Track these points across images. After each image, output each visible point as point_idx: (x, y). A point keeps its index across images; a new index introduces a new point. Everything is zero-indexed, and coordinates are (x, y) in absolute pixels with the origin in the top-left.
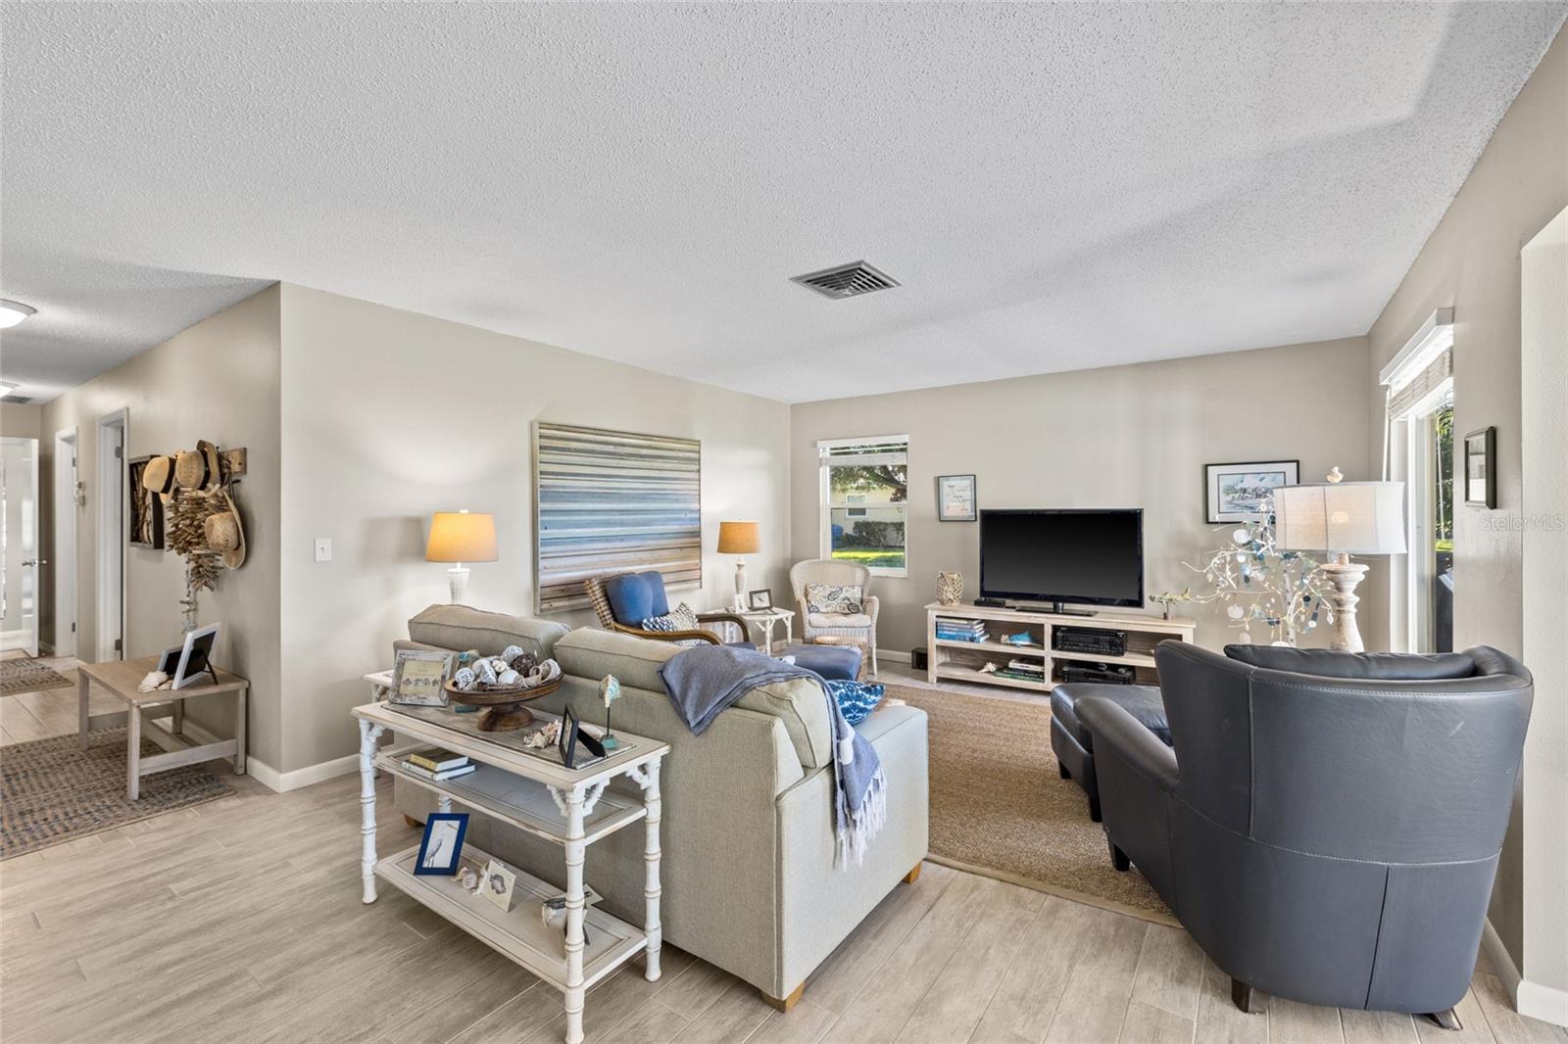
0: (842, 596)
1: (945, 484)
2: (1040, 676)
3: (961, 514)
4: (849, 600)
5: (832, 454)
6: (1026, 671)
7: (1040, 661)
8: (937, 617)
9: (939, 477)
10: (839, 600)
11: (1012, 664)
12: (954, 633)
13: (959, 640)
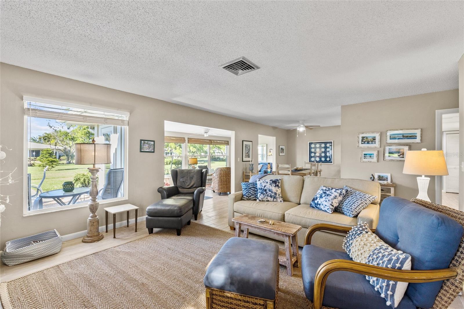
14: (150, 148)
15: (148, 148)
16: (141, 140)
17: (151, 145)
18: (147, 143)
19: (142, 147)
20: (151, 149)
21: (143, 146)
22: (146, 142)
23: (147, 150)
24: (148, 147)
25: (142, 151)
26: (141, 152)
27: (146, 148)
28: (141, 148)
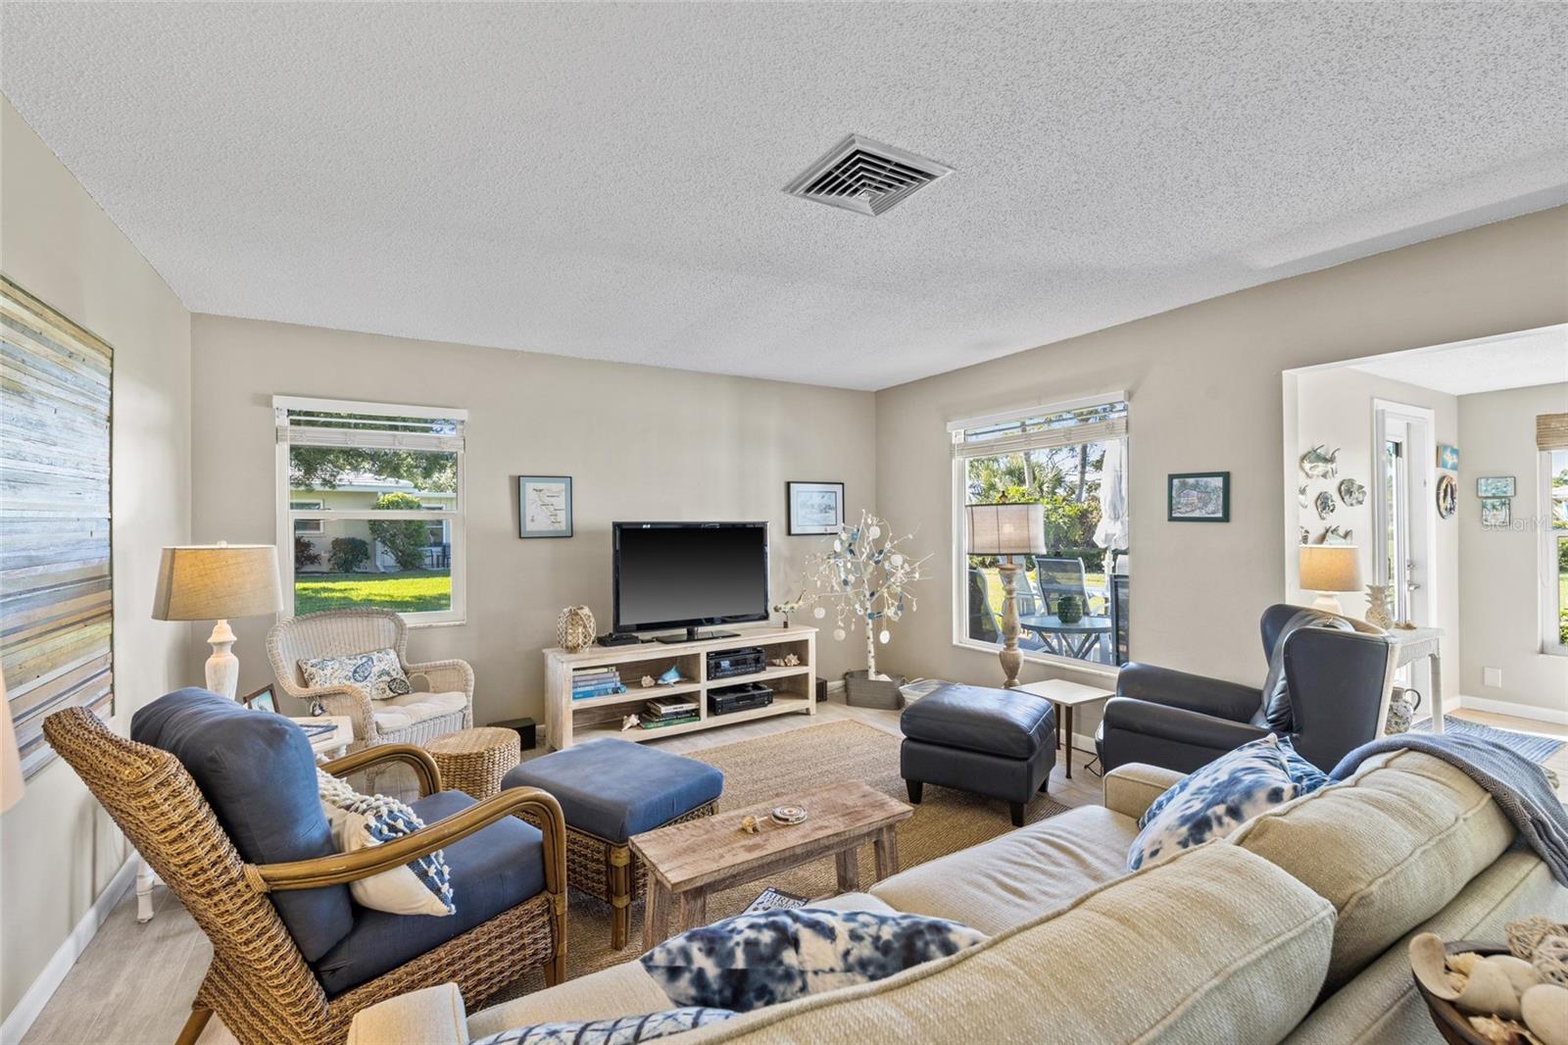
0: (376, 670)
1: (529, 488)
2: (695, 714)
3: (552, 528)
4: (388, 674)
5: (293, 423)
6: (677, 713)
7: (692, 697)
8: (574, 670)
9: (519, 477)
10: (373, 678)
11: (664, 709)
12: (592, 688)
13: (599, 695)
14: (1206, 505)
15: (1200, 505)
16: (1171, 477)
17: (1209, 490)
18: (1195, 487)
19: (1174, 502)
20: (1211, 508)
21: (1179, 496)
22: (1191, 481)
23: (1197, 514)
24: (1199, 499)
25: (1174, 515)
26: (1171, 519)
27: (1190, 502)
28: (1171, 509)
